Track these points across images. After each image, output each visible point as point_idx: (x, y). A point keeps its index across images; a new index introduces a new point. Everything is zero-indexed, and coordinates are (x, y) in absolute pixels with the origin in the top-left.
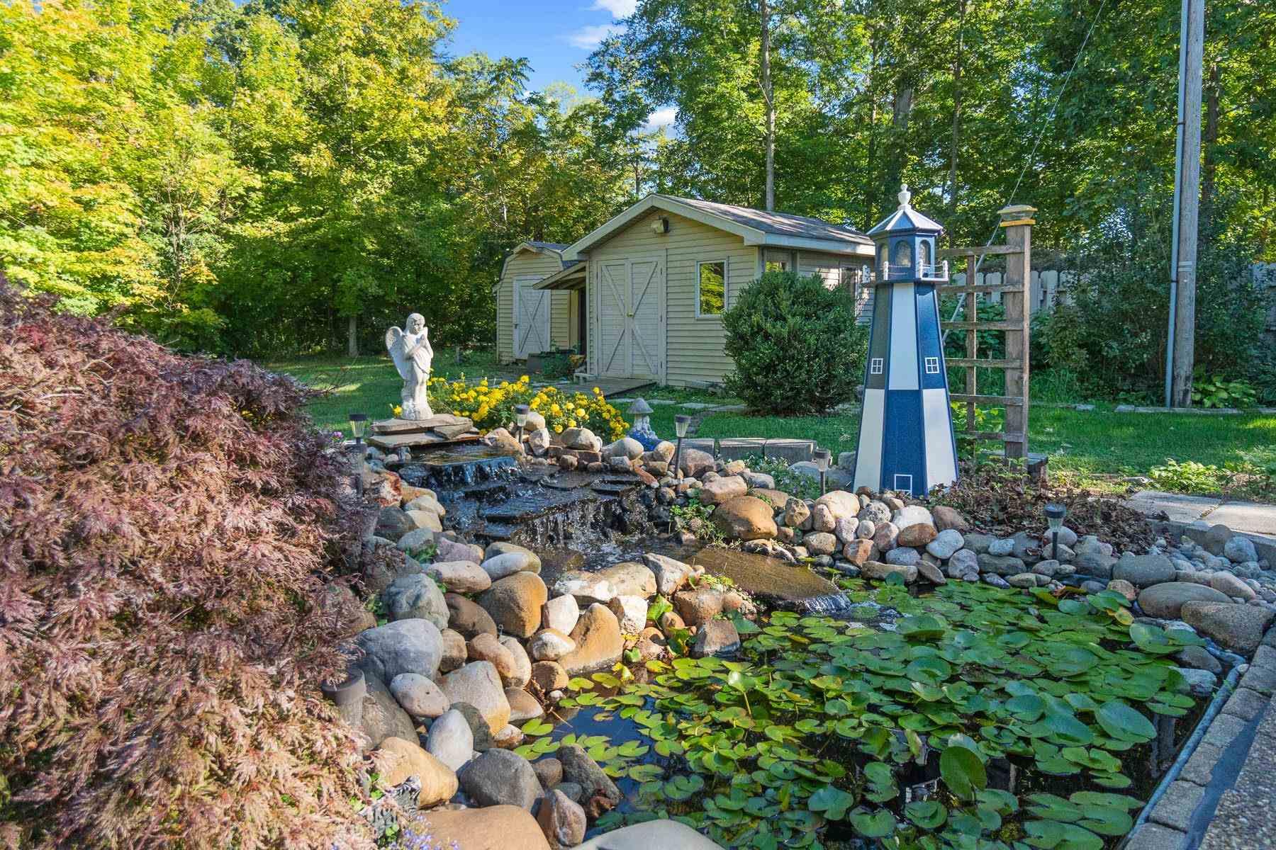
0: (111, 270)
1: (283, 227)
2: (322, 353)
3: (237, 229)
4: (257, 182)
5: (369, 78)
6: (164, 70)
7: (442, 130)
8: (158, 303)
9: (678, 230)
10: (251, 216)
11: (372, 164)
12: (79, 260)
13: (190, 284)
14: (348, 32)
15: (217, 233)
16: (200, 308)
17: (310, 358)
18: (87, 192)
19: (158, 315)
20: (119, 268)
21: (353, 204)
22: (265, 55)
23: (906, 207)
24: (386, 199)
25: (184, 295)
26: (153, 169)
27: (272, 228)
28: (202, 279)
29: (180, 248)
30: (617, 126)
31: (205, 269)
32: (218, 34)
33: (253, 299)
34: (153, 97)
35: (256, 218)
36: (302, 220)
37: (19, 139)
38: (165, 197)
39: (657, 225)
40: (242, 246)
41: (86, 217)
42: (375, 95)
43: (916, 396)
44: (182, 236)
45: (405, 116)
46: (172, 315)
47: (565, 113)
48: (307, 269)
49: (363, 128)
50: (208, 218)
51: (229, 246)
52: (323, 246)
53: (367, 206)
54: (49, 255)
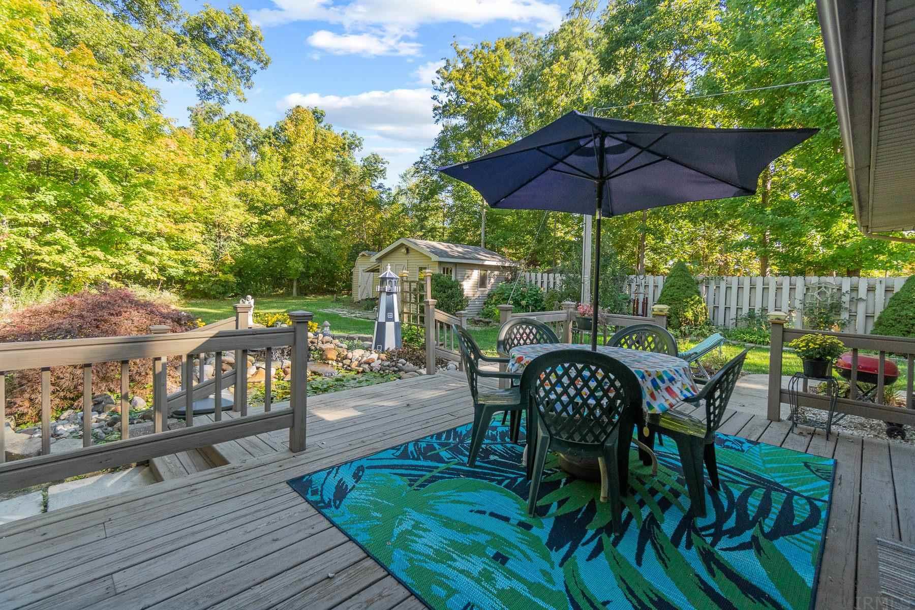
0: (189, 258)
1: (266, 240)
2: (282, 294)
3: (245, 241)
4: (256, 220)
5: (306, 178)
6: (220, 172)
7: (338, 199)
8: (209, 271)
9: (411, 253)
10: (253, 235)
11: (307, 213)
12: (176, 254)
13: (223, 264)
14: (298, 158)
15: (238, 241)
16: (227, 274)
17: (277, 295)
18: (181, 226)
19: (209, 276)
20: (193, 257)
21: (295, 232)
22: (267, 161)
23: (389, 270)
24: (313, 228)
25: (221, 268)
26: (212, 214)
27: (262, 240)
28: (228, 262)
29: (220, 248)
30: (430, 193)
31: (230, 258)
32: (254, 143)
33: (251, 270)
34: (214, 183)
35: (255, 235)
36: (275, 237)
37: (155, 207)
38: (214, 226)
39: (404, 250)
40: (247, 248)
41: (181, 235)
42: (308, 185)
43: (384, 324)
44: (222, 243)
45: (321, 194)
46: (216, 276)
47: (394, 192)
48: (275, 258)
49: (303, 198)
50: (234, 235)
51: (243, 248)
52: (283, 249)
53: (302, 232)
54: (164, 252)
